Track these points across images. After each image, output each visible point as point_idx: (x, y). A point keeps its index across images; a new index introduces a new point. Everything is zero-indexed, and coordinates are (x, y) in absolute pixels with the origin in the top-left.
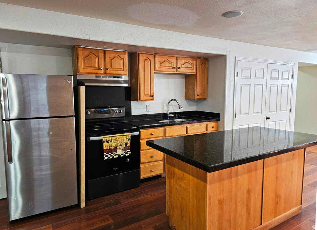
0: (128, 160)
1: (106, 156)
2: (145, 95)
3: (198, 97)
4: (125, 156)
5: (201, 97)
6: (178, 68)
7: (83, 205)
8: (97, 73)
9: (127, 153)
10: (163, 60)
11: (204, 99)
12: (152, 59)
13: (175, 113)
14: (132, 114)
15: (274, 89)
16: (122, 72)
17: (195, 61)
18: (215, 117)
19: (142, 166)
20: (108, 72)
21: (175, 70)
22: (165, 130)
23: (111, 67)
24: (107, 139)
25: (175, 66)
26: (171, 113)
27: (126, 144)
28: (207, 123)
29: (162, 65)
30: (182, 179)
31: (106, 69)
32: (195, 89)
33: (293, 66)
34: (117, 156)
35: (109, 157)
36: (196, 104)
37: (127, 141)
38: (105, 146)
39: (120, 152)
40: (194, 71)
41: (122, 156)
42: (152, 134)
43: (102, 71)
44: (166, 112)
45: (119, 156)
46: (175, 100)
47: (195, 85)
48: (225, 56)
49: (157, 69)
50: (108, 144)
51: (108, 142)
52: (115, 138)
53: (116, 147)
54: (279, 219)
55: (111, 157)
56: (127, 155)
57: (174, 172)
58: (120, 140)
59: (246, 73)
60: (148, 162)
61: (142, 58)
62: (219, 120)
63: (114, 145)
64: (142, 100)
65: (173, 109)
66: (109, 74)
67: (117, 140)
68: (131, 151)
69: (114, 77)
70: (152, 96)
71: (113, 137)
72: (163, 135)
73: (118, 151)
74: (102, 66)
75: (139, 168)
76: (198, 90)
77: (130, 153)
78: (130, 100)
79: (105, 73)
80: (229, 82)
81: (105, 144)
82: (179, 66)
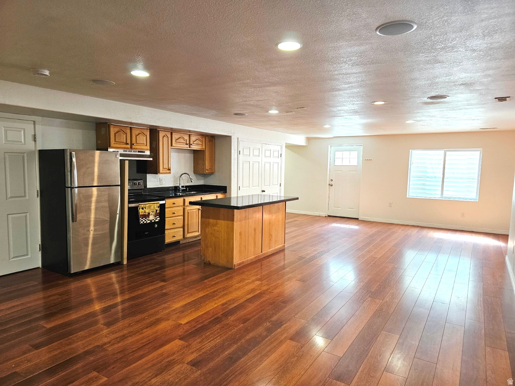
0: (156, 226)
1: (142, 221)
2: (163, 168)
3: (207, 171)
4: (155, 222)
5: (210, 171)
6: (190, 145)
7: (125, 262)
8: (124, 148)
9: (156, 219)
10: (179, 136)
11: (212, 174)
12: (169, 136)
13: (186, 187)
14: (148, 187)
15: (267, 166)
16: (145, 147)
17: (204, 139)
18: (223, 189)
19: (166, 232)
20: (133, 147)
21: (188, 146)
22: (184, 200)
23: (136, 143)
24: (143, 205)
25: (188, 143)
26: (183, 187)
27: (157, 210)
28: (217, 194)
29: (177, 141)
30: (216, 225)
31: (132, 144)
32: (204, 164)
33: (281, 146)
34: (149, 221)
35: (143, 222)
36: (203, 178)
37: (157, 209)
38: (141, 212)
39: (151, 217)
40: (204, 147)
41: (153, 221)
42: (174, 204)
43: (129, 146)
44: (178, 185)
45: (151, 221)
46: (186, 174)
47: (204, 160)
48: (230, 137)
49: (174, 145)
50: (143, 211)
51: (143, 209)
52: (148, 205)
53: (149, 213)
54: (272, 250)
55: (145, 222)
56: (157, 220)
57: (208, 222)
58: (152, 207)
59: (246, 152)
60: (171, 229)
61: (161, 134)
62: (226, 192)
63: (147, 211)
64: (161, 173)
65: (184, 182)
66: (134, 148)
67: (150, 207)
68: (160, 217)
69: (139, 152)
70: (169, 170)
71: (147, 204)
72: (182, 205)
73: (150, 217)
74: (129, 141)
75: (164, 233)
76: (207, 165)
77: (159, 219)
78: (146, 173)
79: (131, 148)
80: (234, 159)
81: (141, 211)
82: (191, 143)
